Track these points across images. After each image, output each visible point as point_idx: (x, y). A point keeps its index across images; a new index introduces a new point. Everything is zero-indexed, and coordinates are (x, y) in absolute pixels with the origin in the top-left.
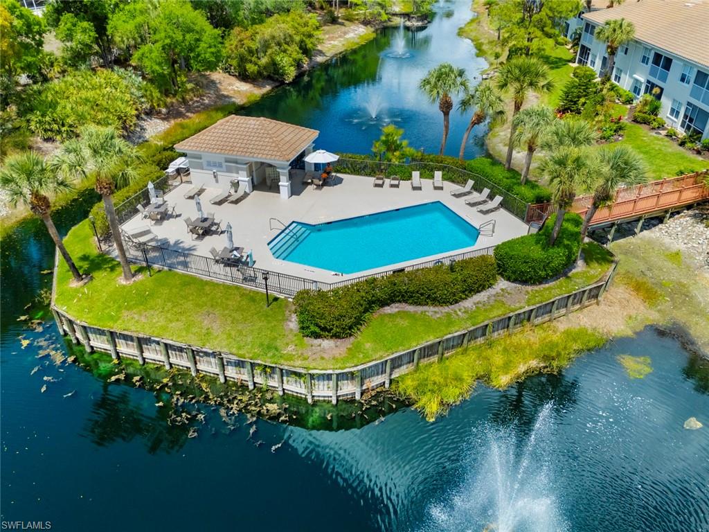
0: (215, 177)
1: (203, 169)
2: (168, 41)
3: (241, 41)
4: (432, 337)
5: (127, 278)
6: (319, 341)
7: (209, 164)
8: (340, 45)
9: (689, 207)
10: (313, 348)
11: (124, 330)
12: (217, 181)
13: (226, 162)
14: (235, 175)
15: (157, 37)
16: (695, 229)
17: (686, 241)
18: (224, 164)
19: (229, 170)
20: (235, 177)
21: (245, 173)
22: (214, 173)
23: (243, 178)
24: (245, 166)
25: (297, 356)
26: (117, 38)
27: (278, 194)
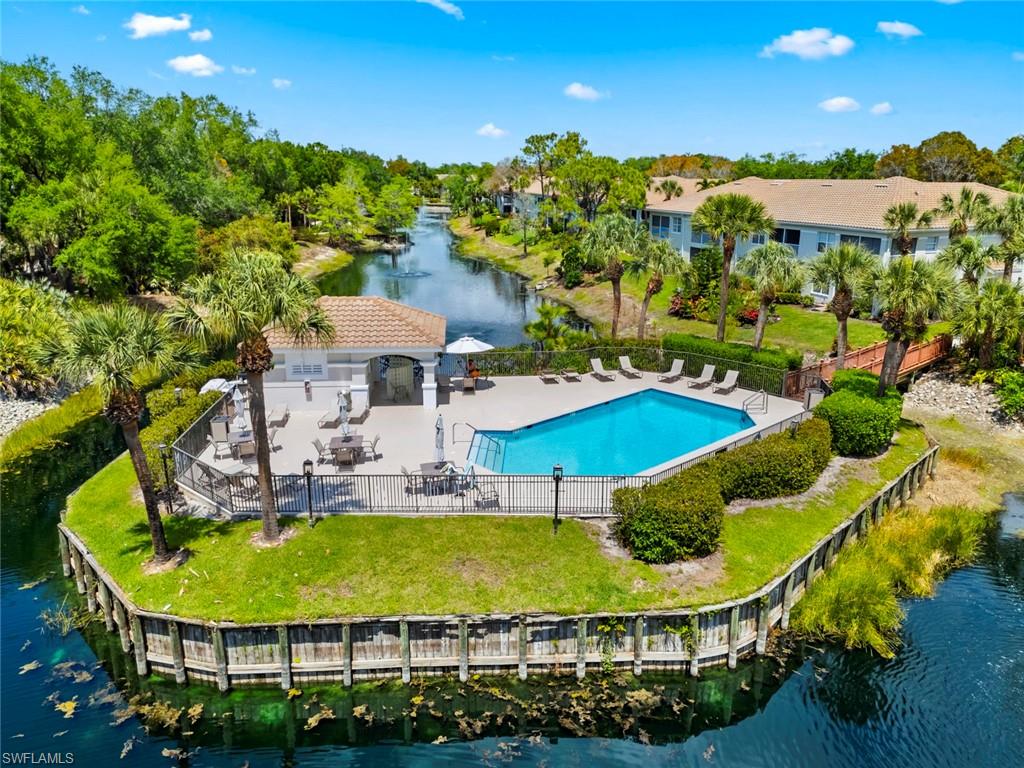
0: (308, 390)
1: (285, 380)
2: (121, 232)
3: (206, 246)
4: (820, 535)
5: (269, 536)
6: (673, 567)
7: (297, 370)
8: (314, 267)
9: (925, 369)
10: (673, 577)
11: (320, 617)
12: (309, 398)
13: (329, 362)
14: (343, 383)
15: (100, 227)
16: (950, 391)
17: (951, 405)
18: (326, 367)
19: (334, 376)
20: (344, 386)
21: (363, 377)
22: (307, 383)
23: (359, 385)
24: (365, 365)
25: (657, 595)
26: (27, 231)
27: (420, 406)
